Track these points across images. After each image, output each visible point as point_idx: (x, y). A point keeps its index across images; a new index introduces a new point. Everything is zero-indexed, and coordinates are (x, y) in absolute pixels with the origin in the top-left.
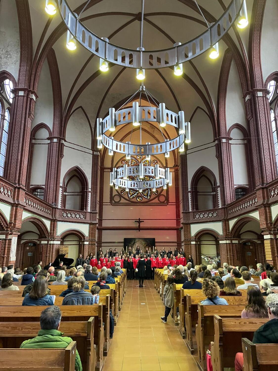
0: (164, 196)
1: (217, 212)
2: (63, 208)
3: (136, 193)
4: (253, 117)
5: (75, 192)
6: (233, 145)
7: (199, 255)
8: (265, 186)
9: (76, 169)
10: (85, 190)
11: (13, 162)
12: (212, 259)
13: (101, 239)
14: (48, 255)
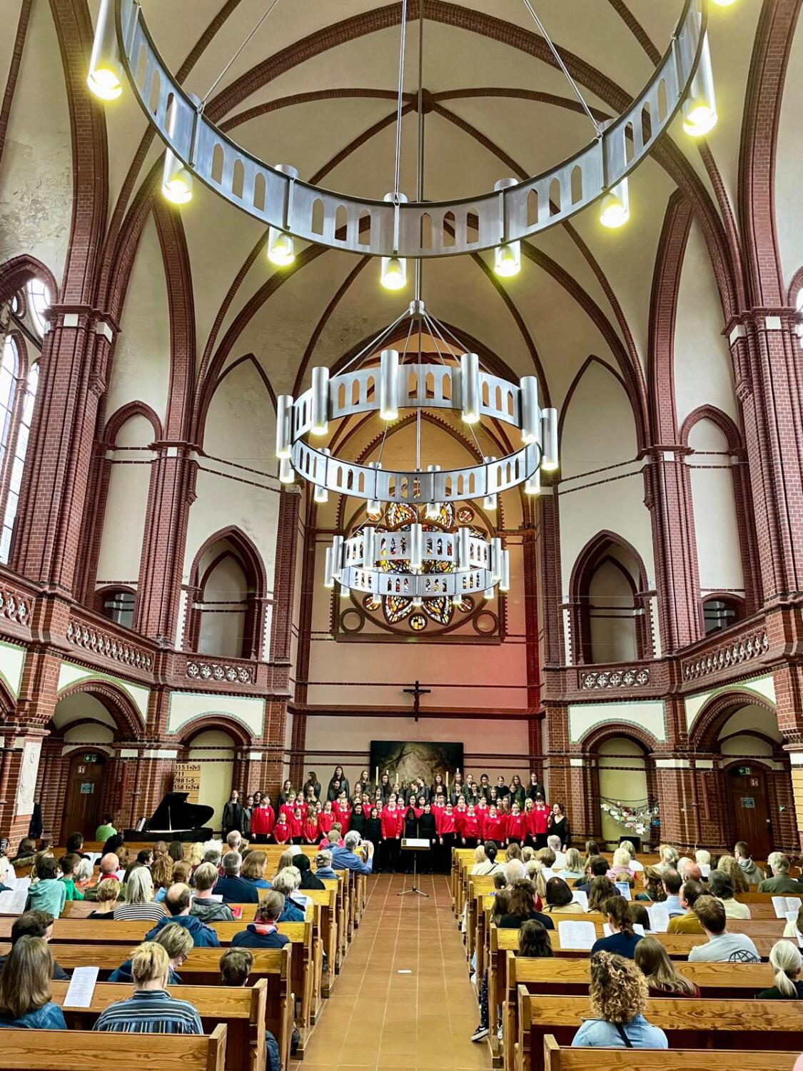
0: (493, 616)
1: (647, 671)
2: (189, 651)
3: (408, 604)
4: (752, 392)
5: (227, 603)
6: (696, 469)
7: (593, 802)
8: (790, 599)
9: (231, 536)
10: (257, 598)
11: (39, 520)
12: (634, 814)
13: (303, 743)
14: (138, 793)
